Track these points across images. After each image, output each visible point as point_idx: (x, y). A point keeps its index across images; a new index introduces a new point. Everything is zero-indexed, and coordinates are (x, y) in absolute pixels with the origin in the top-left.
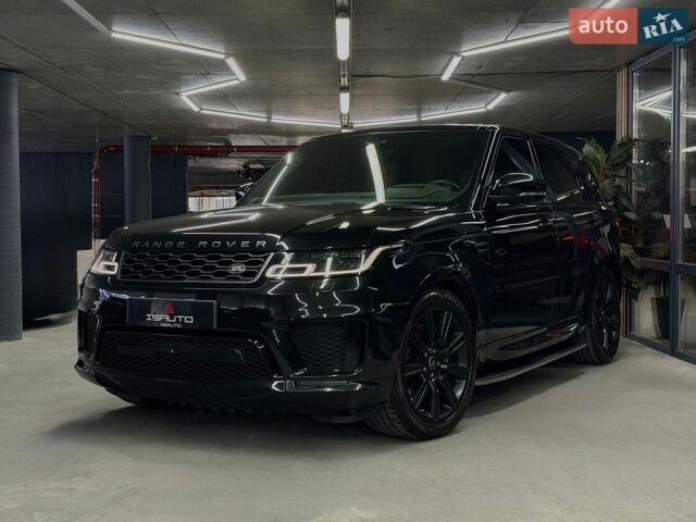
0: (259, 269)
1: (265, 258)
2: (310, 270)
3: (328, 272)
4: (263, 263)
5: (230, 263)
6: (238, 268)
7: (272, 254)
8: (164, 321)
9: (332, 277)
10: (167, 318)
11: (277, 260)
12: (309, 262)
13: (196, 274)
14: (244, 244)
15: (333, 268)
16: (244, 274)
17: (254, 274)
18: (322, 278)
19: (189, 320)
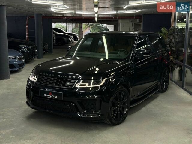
0: (74, 84)
1: (75, 81)
2: (87, 85)
3: (91, 86)
4: (75, 83)
5: (66, 82)
6: (68, 84)
7: (77, 80)
8: (49, 96)
9: (92, 87)
10: (50, 96)
11: (79, 82)
12: (87, 83)
13: (57, 84)
14: (70, 77)
15: (93, 85)
16: (70, 86)
17: (73, 86)
18: (90, 88)
19: (56, 97)
